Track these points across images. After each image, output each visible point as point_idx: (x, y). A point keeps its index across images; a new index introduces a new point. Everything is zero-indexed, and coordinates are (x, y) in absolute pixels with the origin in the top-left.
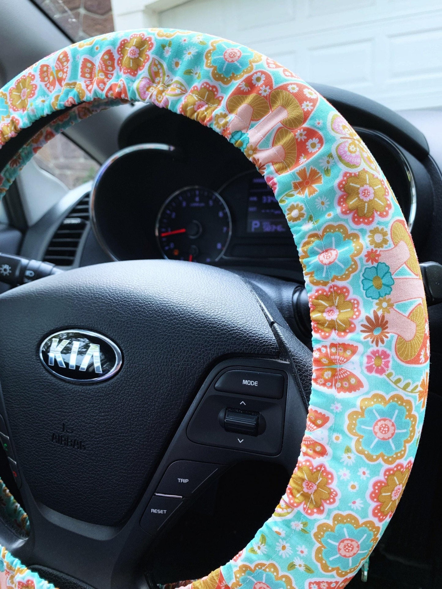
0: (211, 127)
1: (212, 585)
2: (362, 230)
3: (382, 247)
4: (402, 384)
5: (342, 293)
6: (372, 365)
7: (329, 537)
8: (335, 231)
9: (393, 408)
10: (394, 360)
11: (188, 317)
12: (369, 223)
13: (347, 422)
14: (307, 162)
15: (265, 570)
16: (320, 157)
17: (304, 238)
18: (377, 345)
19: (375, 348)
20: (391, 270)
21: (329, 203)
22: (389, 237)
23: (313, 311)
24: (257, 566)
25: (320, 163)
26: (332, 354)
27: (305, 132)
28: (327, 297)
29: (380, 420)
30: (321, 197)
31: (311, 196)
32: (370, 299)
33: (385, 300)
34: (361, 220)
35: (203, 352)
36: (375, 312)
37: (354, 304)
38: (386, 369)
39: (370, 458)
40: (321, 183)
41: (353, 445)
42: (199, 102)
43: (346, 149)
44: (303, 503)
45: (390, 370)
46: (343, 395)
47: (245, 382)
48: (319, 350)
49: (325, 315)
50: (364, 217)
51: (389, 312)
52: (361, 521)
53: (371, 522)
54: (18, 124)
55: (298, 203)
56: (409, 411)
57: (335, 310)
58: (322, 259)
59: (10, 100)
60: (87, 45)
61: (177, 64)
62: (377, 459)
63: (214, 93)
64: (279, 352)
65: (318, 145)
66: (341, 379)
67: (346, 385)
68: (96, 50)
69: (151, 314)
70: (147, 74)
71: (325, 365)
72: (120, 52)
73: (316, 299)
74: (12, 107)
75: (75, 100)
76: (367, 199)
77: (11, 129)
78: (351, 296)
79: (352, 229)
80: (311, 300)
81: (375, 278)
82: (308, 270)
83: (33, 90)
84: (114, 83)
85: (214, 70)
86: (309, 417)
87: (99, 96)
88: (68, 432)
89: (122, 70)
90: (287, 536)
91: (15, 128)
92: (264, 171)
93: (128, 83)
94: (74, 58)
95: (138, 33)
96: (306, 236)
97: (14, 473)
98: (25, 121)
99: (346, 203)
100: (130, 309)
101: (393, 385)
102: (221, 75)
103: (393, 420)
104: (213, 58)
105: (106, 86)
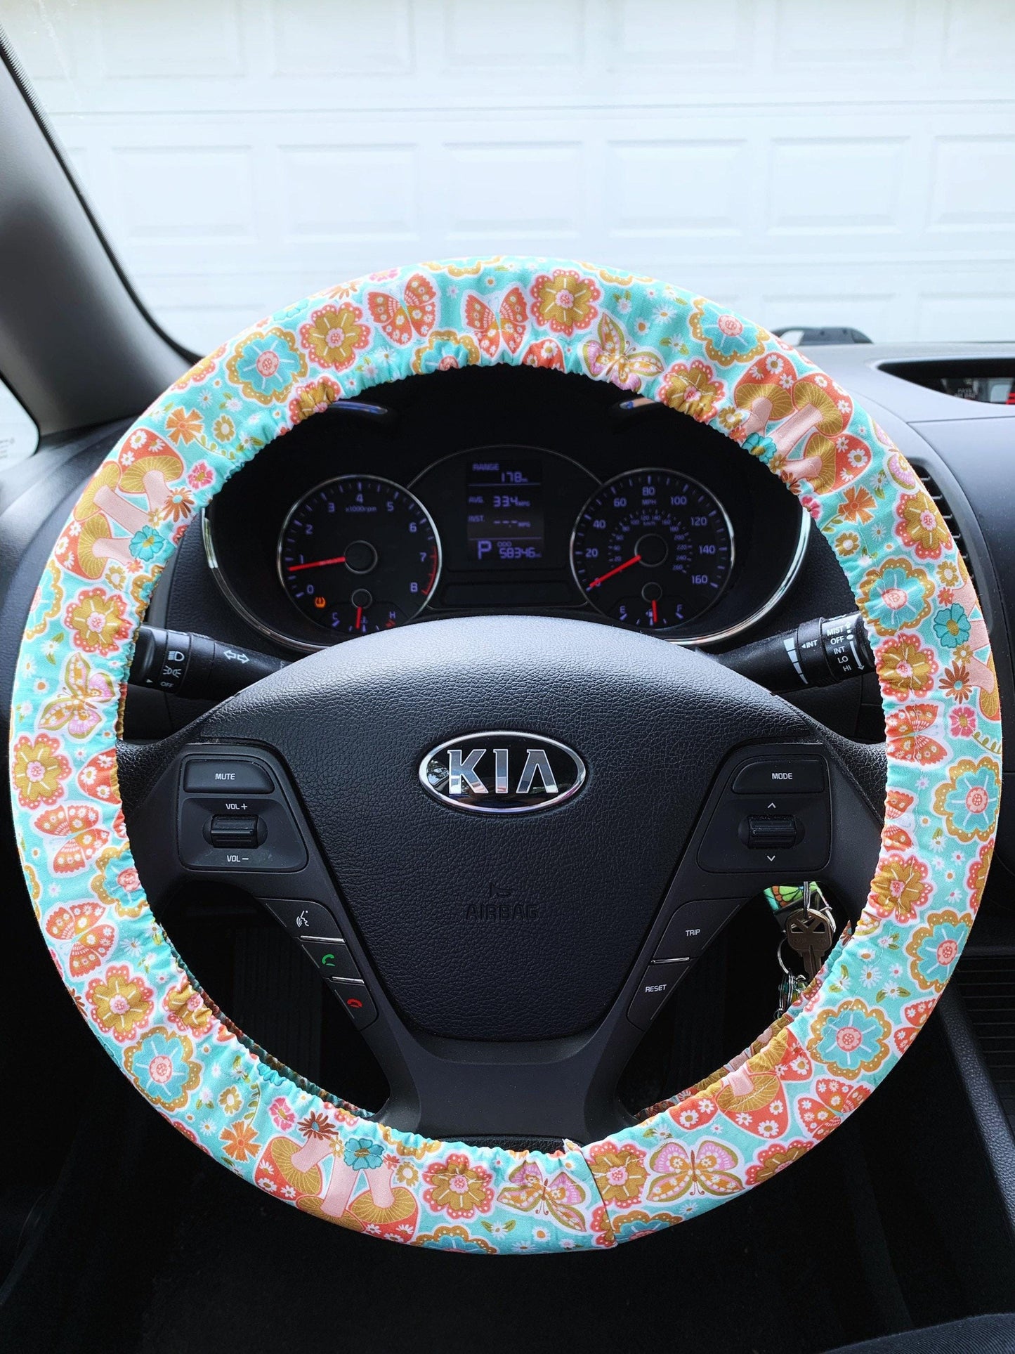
0: (712, 425)
1: (778, 1054)
2: (928, 565)
3: (954, 585)
4: (989, 745)
5: (913, 643)
6: (958, 727)
7: (928, 944)
8: (895, 567)
9: (984, 773)
10: (979, 717)
11: (670, 696)
12: (937, 557)
13: (934, 799)
14: (856, 480)
15: (851, 1009)
16: (870, 475)
17: (862, 577)
18: (960, 703)
19: (957, 706)
20: (966, 613)
21: (885, 532)
22: (958, 573)
23: (881, 668)
24: (841, 1006)
25: (871, 481)
26: (912, 719)
27: (847, 441)
29: (972, 791)
30: (878, 525)
31: (866, 523)
32: (946, 648)
33: (963, 648)
34: (927, 553)
35: (709, 742)
36: (954, 663)
37: (927, 655)
38: (972, 728)
39: (964, 837)
40: (875, 506)
41: (944, 826)
42: (690, 387)
43: (898, 465)
44: (895, 910)
45: (977, 730)
46: (929, 767)
47: (775, 776)
48: (896, 716)
49: (898, 671)
50: (930, 549)
51: (969, 662)
52: (959, 916)
53: (968, 915)
54: (338, 391)
55: (851, 531)
56: (997, 775)
57: (908, 666)
58: (888, 602)
59: (304, 346)
60: (468, 273)
61: (642, 327)
62: (972, 837)
63: (707, 376)
64: (809, 732)
65: (865, 459)
66: (921, 749)
67: (928, 755)
68: (488, 285)
69: (613, 697)
70: (596, 337)
71: (902, 734)
72: (536, 295)
73: (886, 652)
74: (317, 359)
75: (461, 363)
76: (930, 528)
77: (317, 399)
78: (924, 646)
79: (917, 564)
80: (879, 654)
81: (949, 622)
82: (871, 617)
83: (363, 335)
84: (533, 342)
85: (708, 344)
86: (889, 802)
87: (507, 360)
88: (502, 896)
89: (544, 324)
90: (877, 957)
91: (328, 398)
92: (799, 489)
93: (564, 347)
94: (444, 290)
95: (566, 269)
96: (865, 574)
97: (349, 1002)
98: (348, 386)
99: (906, 532)
100: (575, 693)
101: (982, 747)
102: (717, 352)
103: (985, 788)
104: (703, 326)
105: (517, 345)
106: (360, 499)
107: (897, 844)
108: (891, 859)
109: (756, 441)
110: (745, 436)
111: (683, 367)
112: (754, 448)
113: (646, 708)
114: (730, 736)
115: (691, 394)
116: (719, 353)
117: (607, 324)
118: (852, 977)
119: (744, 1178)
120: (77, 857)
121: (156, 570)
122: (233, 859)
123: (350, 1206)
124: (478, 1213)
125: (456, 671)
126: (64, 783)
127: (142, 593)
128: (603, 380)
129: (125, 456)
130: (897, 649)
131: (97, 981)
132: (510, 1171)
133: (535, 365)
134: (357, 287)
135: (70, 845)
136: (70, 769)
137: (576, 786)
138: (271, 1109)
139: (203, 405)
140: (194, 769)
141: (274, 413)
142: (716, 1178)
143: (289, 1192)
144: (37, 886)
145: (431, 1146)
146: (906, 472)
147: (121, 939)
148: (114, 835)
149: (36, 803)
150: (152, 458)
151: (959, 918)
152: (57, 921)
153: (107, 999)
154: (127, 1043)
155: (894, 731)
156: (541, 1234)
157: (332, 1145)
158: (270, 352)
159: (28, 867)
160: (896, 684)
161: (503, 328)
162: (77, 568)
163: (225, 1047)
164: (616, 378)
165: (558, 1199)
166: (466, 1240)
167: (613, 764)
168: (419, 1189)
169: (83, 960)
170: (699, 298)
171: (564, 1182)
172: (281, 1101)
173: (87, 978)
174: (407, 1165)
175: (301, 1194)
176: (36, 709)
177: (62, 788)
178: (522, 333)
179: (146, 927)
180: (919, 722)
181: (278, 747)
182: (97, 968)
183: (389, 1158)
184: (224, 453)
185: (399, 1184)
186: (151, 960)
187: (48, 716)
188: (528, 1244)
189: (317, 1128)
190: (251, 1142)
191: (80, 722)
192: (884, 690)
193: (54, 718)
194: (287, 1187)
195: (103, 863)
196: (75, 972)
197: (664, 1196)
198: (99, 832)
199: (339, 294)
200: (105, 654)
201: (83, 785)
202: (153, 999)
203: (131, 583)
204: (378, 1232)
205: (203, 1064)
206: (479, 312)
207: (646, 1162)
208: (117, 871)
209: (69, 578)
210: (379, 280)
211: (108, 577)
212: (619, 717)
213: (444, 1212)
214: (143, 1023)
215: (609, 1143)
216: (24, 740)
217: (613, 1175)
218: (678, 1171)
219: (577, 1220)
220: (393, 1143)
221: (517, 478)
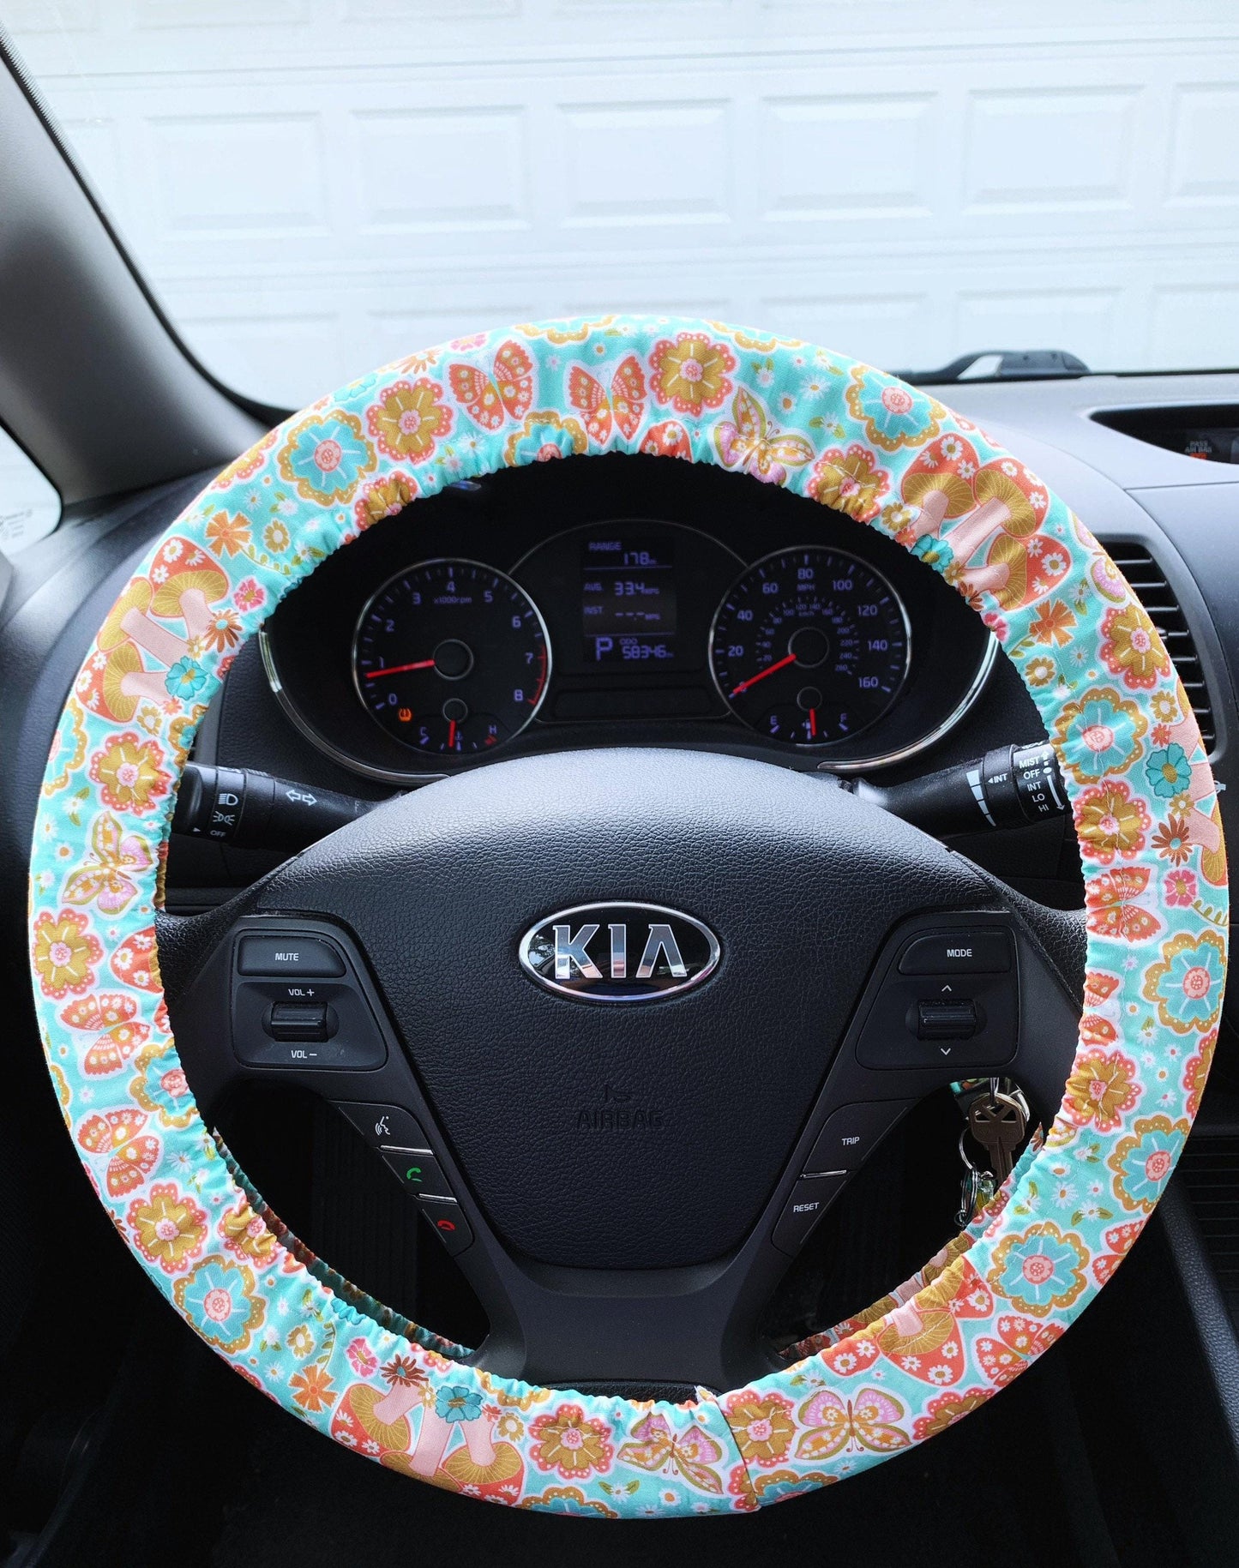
1: (952, 1286)
2: (1140, 697)
3: (1171, 720)
4: (1212, 916)
5: (1120, 793)
6: (1174, 894)
7: (1134, 1156)
8: (1099, 698)
9: (1206, 950)
10: (1201, 882)
12: (1150, 686)
13: (1143, 982)
14: (1051, 592)
15: (1041, 1235)
16: (1069, 585)
17: (1058, 712)
18: (1178, 864)
19: (1174, 869)
20: (1186, 754)
21: (1087, 655)
22: (1176, 705)
23: (1081, 823)
24: (1028, 1231)
25: (1069, 593)
26: (1119, 885)
27: (1041, 543)
28: (1099, 800)
29: (1190, 972)
30: (1078, 647)
31: (1063, 645)
32: (1161, 798)
33: (1182, 798)
34: (1138, 681)
35: (870, 913)
36: (1171, 817)
37: (1137, 807)
38: (1192, 896)
39: (1180, 1028)
40: (1075, 624)
41: (1156, 1015)
42: (846, 479)
43: (1103, 573)
44: (1094, 1116)
45: (1197, 898)
46: (1138, 944)
47: (951, 953)
48: (1098, 882)
49: (1102, 827)
50: (1143, 676)
51: (1189, 815)
52: (1173, 1122)
53: (1185, 1121)
54: (414, 489)
55: (1044, 656)
56: (1222, 952)
57: (1112, 819)
58: (1090, 742)
59: (371, 432)
60: (573, 338)
61: (787, 403)
62: (1190, 1027)
63: (867, 464)
64: (993, 897)
65: (1063, 565)
66: (1130, 921)
67: (1137, 928)
68: (596, 353)
69: (753, 858)
70: (730, 417)
71: (1106, 903)
72: (656, 365)
73: (1087, 804)
74: (387, 450)
75: (564, 451)
76: (1142, 650)
77: (389, 499)
78: (1133, 795)
79: (1125, 695)
80: (1078, 806)
81: (1165, 766)
82: (1069, 761)
83: (443, 419)
84: (653, 425)
85: (868, 424)
86: (1089, 986)
87: (621, 448)
88: (619, 1101)
89: (666, 401)
90: (1073, 1172)
91: (401, 495)
92: (980, 603)
93: (691, 430)
94: (542, 360)
95: (694, 332)
96: (1061, 708)
97: (440, 1223)
98: (427, 482)
99: (1113, 656)
100: (708, 853)
101: (1203, 918)
102: (880, 434)
103: (1206, 968)
104: (863, 402)
105: (633, 428)
106: (451, 587)
107: (1098, 1037)
108: (1090, 1056)
109: (928, 545)
110: (914, 540)
111: (837, 454)
112: (926, 553)
113: (794, 871)
114: (896, 904)
115: (848, 487)
116: (883, 436)
117: (744, 400)
118: (1043, 1196)
119: (911, 1432)
120: (113, 1056)
121: (198, 711)
122: (298, 1054)
123: (444, 1463)
124: (594, 1473)
125: (563, 827)
126: (95, 969)
127: (181, 739)
128: (740, 471)
129: (157, 571)
130: (1100, 799)
131: (140, 1202)
132: (632, 1423)
133: (656, 453)
134: (435, 358)
135: (104, 1042)
136: (101, 951)
137: (709, 967)
138: (348, 1351)
139: (251, 506)
140: (250, 948)
141: (338, 516)
142: (878, 1432)
143: (372, 1448)
144: (65, 1089)
145: (538, 1395)
146: (1114, 581)
147: (167, 1153)
148: (155, 1030)
149: (62, 992)
150: (190, 573)
151: (1173, 1124)
152: (91, 1131)
153: (153, 1223)
154: (177, 1275)
155: (1096, 900)
156: (670, 1497)
157: (422, 1393)
158: (330, 441)
159: (54, 1068)
160: (1098, 843)
161: (616, 407)
162: (103, 709)
163: (293, 1279)
164: (755, 469)
165: (689, 1457)
166: (581, 1502)
167: (754, 941)
168: (524, 1445)
169: (122, 1178)
170: (858, 365)
171: (696, 1438)
172: (360, 1342)
173: (127, 1198)
174: (510, 1417)
175: (386, 1450)
176: (58, 879)
177: (92, 974)
178: (640, 413)
179: (196, 1139)
180: (1127, 889)
181: (349, 922)
182: (139, 1186)
183: (489, 1409)
184: (277, 566)
185: (501, 1439)
186: (203, 1178)
187: (73, 887)
188: (654, 1508)
189: (404, 1374)
190: (326, 1389)
191: (111, 895)
192: (1084, 851)
193: (80, 889)
194: (369, 1441)
195: (143, 1062)
196: (114, 1192)
197: (815, 1453)
198: (137, 1026)
199: (413, 368)
200: (139, 813)
201: (117, 970)
202: (207, 1222)
203: (168, 727)
204: (477, 1493)
205: (266, 1298)
206: (586, 388)
207: (794, 1414)
208: (160, 1073)
209: (92, 721)
210: (463, 349)
211: (140, 720)
212: (761, 883)
213: (555, 1471)
214: (196, 1251)
215: (750, 1392)
216: (46, 916)
217: (754, 1429)
218: (832, 1424)
219: (712, 1481)
220: (492, 1392)
221: (644, 559)
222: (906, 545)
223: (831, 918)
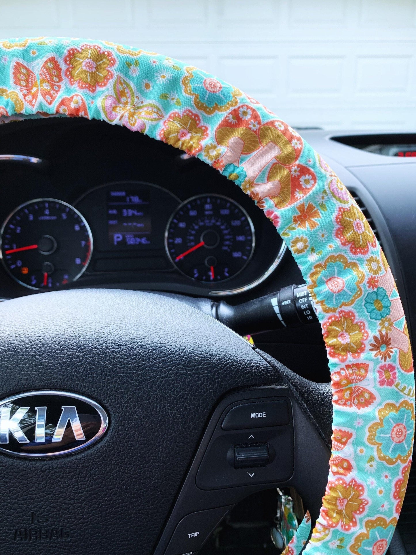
0: (200, 157)
2: (359, 260)
3: (378, 273)
4: (406, 391)
5: (350, 317)
6: (384, 379)
7: (365, 545)
8: (335, 261)
9: (403, 412)
10: (399, 371)
11: (177, 357)
12: (365, 253)
13: (367, 434)
14: (305, 197)
16: (316, 193)
17: (311, 269)
18: (385, 361)
19: (383, 363)
20: (388, 294)
21: (327, 235)
22: (381, 264)
23: (327, 337)
25: (316, 198)
26: (351, 375)
27: (299, 169)
28: (337, 323)
29: (395, 427)
30: (322, 230)
31: (313, 229)
32: (374, 320)
33: (386, 320)
34: (358, 250)
35: (204, 392)
36: (380, 331)
37: (360, 326)
38: (394, 380)
39: (390, 462)
40: (320, 217)
41: (375, 454)
42: (182, 130)
43: (336, 186)
44: (340, 521)
45: (397, 381)
46: (363, 411)
47: (253, 415)
48: (338, 373)
49: (339, 339)
50: (361, 248)
51: (391, 330)
52: (388, 520)
53: (395, 518)
55: (302, 235)
56: (412, 413)
57: (346, 334)
58: (331, 287)
60: (17, 46)
61: (147, 86)
62: (396, 461)
63: (195, 121)
64: (278, 377)
65: (312, 182)
66: (358, 396)
67: (362, 400)
68: (32, 55)
69: (133, 360)
70: (111, 92)
71: (343, 386)
72: (68, 62)
73: (330, 325)
75: (9, 112)
76: (360, 232)
78: (357, 319)
79: (351, 259)
80: (325, 327)
81: (375, 301)
82: (319, 299)
84: (65, 96)
85: (195, 98)
87: (45, 110)
88: (41, 522)
89: (74, 83)
92: (263, 204)
93: (87, 100)
95: (91, 44)
96: (313, 267)
99: (343, 236)
100: (105, 358)
101: (401, 393)
102: (203, 104)
103: (404, 424)
104: (192, 85)
105: (53, 99)
106: (47, 212)
107: (341, 470)
108: (337, 483)
109: (232, 170)
110: (223, 166)
111: (177, 115)
112: (231, 174)
113: (158, 367)
114: (221, 386)
115: (183, 135)
116: (205, 105)
117: (122, 84)
128: (118, 124)
130: (338, 321)
146: (342, 191)
151: (388, 522)
155: (337, 384)
160: (338, 349)
161: (41, 86)
164: (127, 122)
170: (190, 65)
178: (59, 91)
180: (355, 377)
192: (330, 353)
206: (25, 75)
212: (137, 376)
221: (136, 199)
222: (219, 169)
223: (180, 397)
